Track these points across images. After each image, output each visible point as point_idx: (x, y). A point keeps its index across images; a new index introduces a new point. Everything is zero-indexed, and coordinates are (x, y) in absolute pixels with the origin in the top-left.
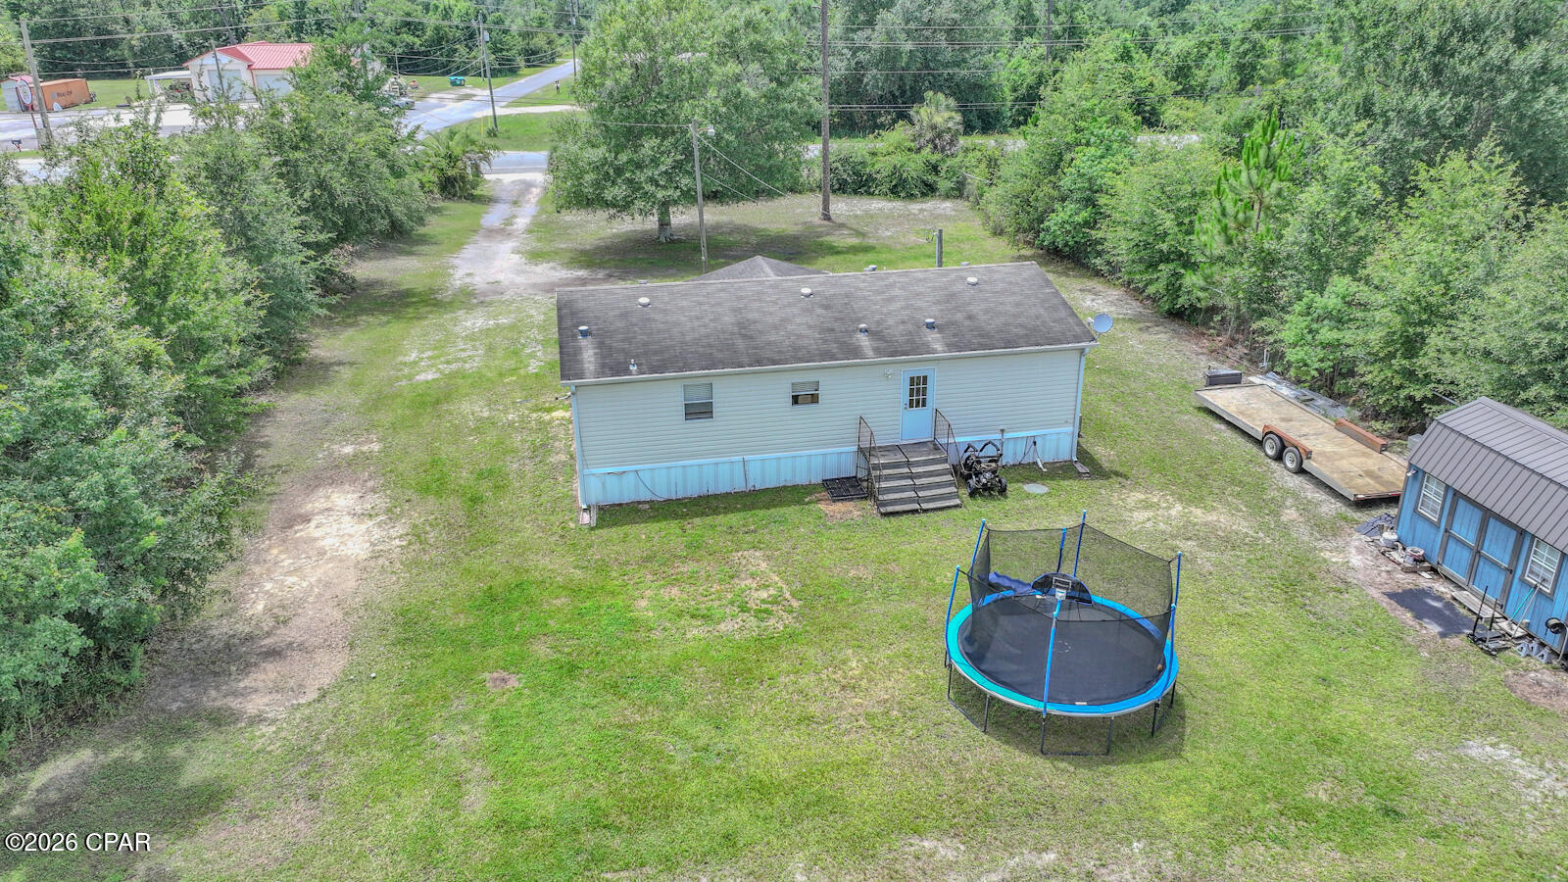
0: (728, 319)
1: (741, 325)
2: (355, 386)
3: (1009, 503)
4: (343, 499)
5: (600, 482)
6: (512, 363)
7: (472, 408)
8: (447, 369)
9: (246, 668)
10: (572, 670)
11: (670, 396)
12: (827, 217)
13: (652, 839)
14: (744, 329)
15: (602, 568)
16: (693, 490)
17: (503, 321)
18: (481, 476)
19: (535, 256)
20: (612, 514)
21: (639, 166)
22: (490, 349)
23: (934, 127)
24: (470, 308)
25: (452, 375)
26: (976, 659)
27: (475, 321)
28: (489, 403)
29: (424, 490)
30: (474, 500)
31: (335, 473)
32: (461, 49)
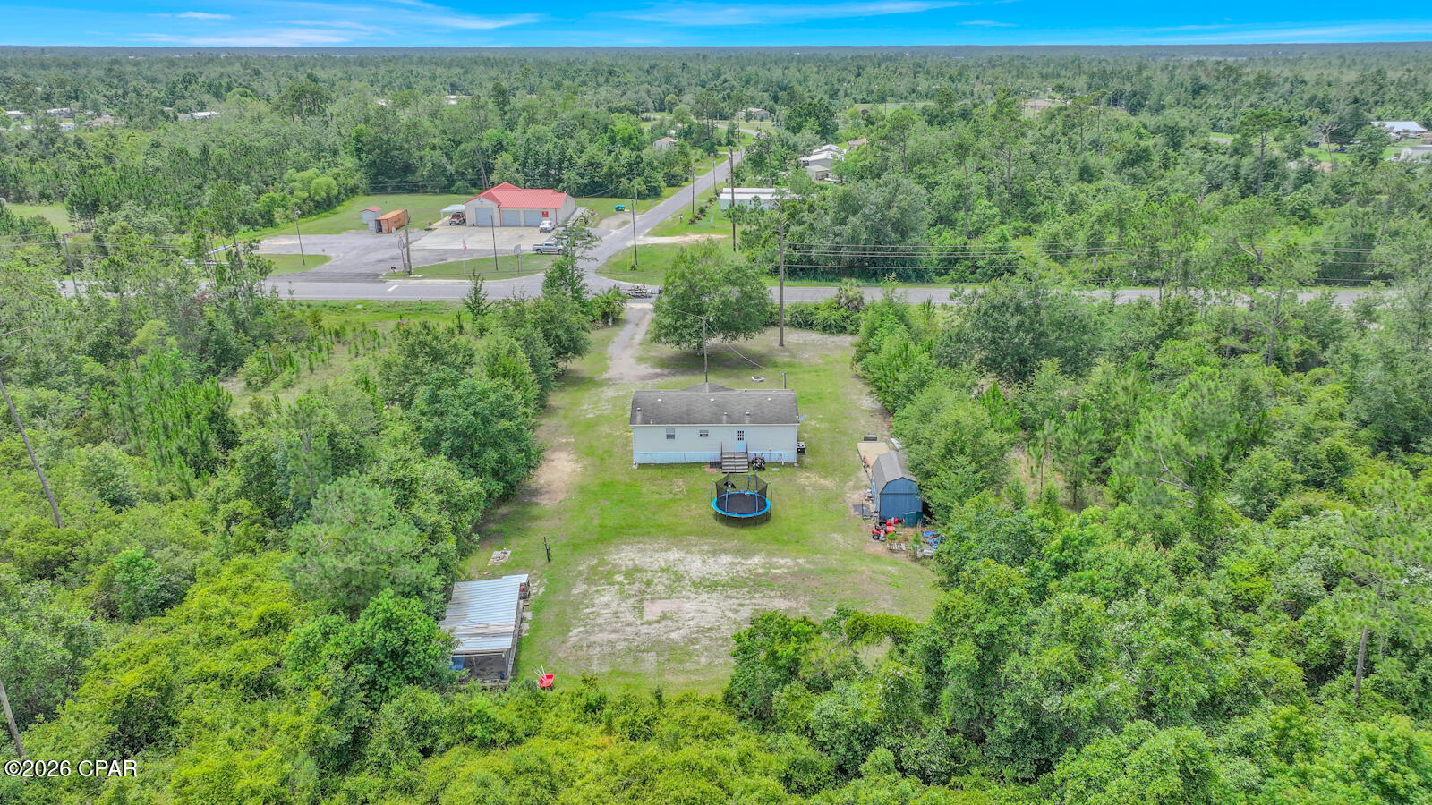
0: (685, 408)
1: (688, 410)
2: (565, 417)
3: (764, 473)
4: (563, 455)
5: (640, 456)
6: (621, 413)
7: (605, 429)
8: (598, 413)
9: (541, 494)
10: (622, 501)
11: (661, 431)
12: (781, 344)
13: (633, 531)
14: (688, 412)
15: (636, 480)
16: (668, 461)
17: (621, 393)
18: (605, 452)
19: (641, 360)
20: (641, 466)
21: (685, 327)
22: (614, 406)
23: (847, 298)
24: (609, 386)
25: (600, 415)
26: (719, 507)
27: (609, 393)
28: (611, 428)
29: (587, 455)
30: (602, 459)
31: (561, 447)
32: (624, 180)
